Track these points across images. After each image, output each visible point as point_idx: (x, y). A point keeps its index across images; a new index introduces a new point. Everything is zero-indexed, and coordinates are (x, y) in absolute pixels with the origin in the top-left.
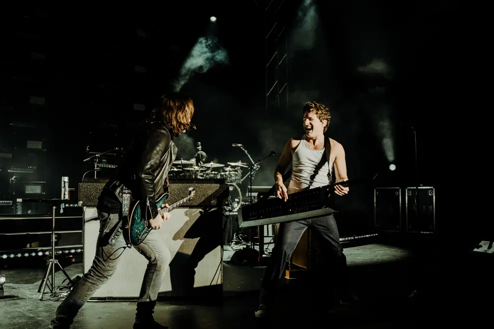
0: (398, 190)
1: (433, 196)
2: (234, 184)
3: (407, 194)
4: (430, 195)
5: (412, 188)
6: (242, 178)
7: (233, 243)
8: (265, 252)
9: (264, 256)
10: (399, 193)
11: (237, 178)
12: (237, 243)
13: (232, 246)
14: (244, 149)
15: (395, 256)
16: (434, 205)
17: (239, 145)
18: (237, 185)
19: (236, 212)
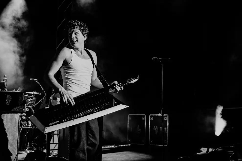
0: (144, 116)
1: (167, 121)
2: (30, 107)
3: (150, 119)
4: (165, 120)
5: (154, 115)
6: (36, 103)
7: (27, 149)
8: (51, 155)
9: (50, 156)
10: (144, 118)
11: (32, 102)
12: (29, 149)
13: (26, 151)
14: (38, 83)
15: (143, 158)
16: (168, 127)
17: (35, 79)
18: (32, 107)
19: (30, 127)
